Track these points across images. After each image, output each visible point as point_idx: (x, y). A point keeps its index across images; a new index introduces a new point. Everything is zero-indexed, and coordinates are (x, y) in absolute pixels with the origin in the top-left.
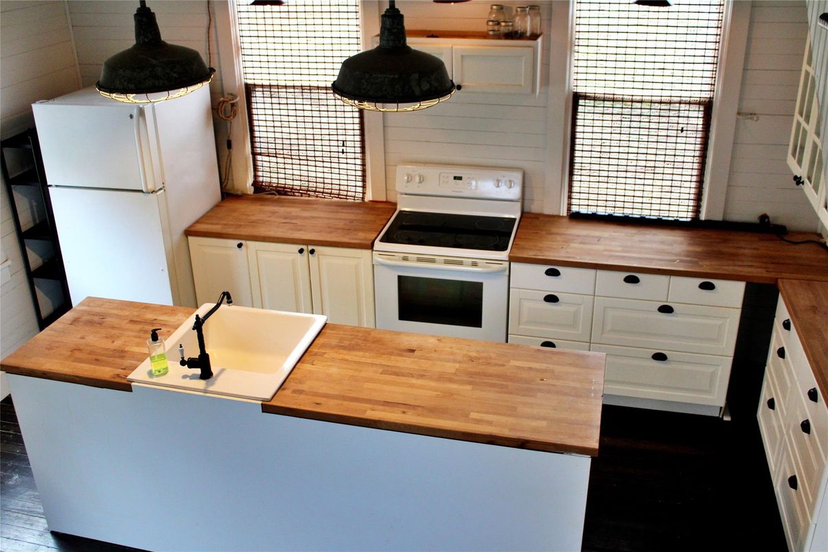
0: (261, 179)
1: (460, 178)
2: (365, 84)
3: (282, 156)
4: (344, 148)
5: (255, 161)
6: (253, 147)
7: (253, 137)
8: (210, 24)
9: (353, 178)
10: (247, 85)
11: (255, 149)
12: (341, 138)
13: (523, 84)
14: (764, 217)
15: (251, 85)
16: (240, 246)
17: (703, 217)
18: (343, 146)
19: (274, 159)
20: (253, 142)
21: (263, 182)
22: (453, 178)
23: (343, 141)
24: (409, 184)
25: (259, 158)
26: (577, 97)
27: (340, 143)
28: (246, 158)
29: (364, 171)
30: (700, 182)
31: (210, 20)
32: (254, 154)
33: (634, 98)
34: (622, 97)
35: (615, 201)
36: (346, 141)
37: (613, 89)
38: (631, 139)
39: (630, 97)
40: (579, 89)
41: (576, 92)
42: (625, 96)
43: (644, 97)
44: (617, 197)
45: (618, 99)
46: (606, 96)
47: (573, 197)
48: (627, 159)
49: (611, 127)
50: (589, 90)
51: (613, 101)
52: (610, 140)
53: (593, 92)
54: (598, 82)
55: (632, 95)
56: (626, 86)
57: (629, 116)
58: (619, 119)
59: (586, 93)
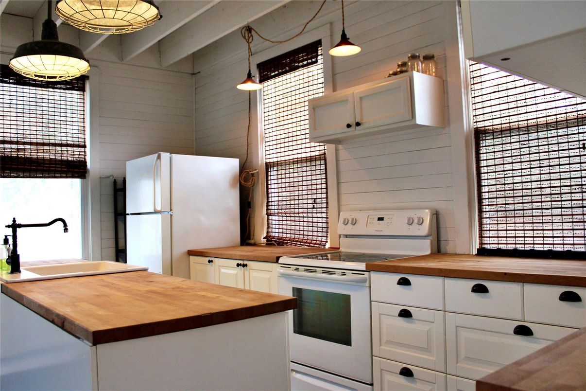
0: (270, 234)
3: (281, 215)
4: (315, 204)
5: (268, 220)
6: (267, 209)
7: (268, 202)
9: (321, 229)
10: (267, 163)
11: (268, 211)
12: (313, 196)
15: (271, 162)
18: (314, 202)
20: (267, 206)
22: (377, 219)
24: (346, 227)
25: (271, 217)
26: (479, 134)
28: (263, 218)
29: (327, 223)
32: (268, 215)
33: (529, 121)
34: (517, 123)
35: (524, 237)
36: (317, 199)
37: (508, 118)
38: (532, 166)
39: (526, 122)
40: (480, 125)
41: (477, 128)
42: (520, 123)
43: (539, 120)
44: (526, 232)
45: (514, 127)
46: (503, 126)
47: (484, 236)
48: (531, 189)
49: (512, 156)
50: (487, 123)
51: (510, 130)
52: (513, 170)
53: (491, 124)
54: (494, 114)
55: (527, 120)
56: (519, 112)
57: (527, 142)
58: (518, 147)
59: (485, 127)
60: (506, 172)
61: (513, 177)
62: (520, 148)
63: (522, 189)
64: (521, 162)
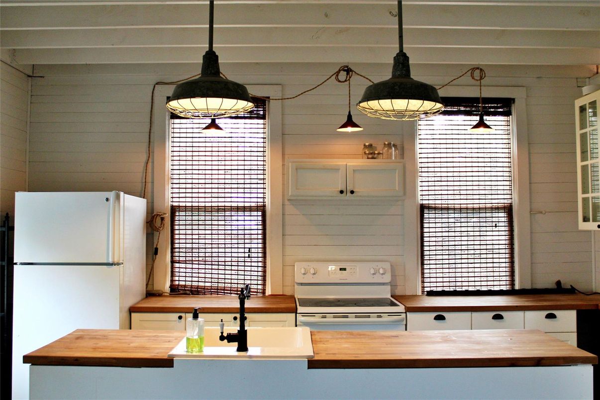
0: (177, 283)
1: (345, 269)
2: (398, 89)
3: (197, 262)
4: (250, 254)
5: (172, 267)
6: (172, 256)
7: (173, 248)
8: (148, 160)
9: (256, 278)
10: (172, 207)
11: (174, 258)
12: (247, 246)
13: (397, 189)
14: (558, 283)
15: (176, 206)
16: (180, 318)
17: (517, 287)
18: (249, 252)
19: (190, 266)
20: (172, 252)
21: (179, 285)
22: (339, 269)
23: (249, 248)
24: (305, 275)
25: (177, 265)
26: (423, 208)
27: (247, 250)
28: (166, 266)
29: (264, 272)
30: (512, 262)
31: (149, 157)
32: (173, 262)
33: (462, 205)
34: (453, 205)
35: (456, 282)
36: (251, 248)
37: (447, 201)
38: (462, 235)
39: (459, 205)
40: (425, 202)
41: (422, 204)
42: (455, 205)
43: (468, 205)
44: (457, 278)
45: (451, 207)
46: (443, 205)
47: (425, 281)
48: (461, 250)
49: (448, 227)
50: (431, 202)
51: (448, 209)
52: (448, 236)
53: (434, 203)
54: (436, 196)
55: (460, 204)
56: (455, 198)
57: (460, 219)
58: (453, 221)
59: (429, 204)
60: (443, 238)
61: (449, 241)
62: (455, 222)
63: (455, 250)
64: (455, 232)
